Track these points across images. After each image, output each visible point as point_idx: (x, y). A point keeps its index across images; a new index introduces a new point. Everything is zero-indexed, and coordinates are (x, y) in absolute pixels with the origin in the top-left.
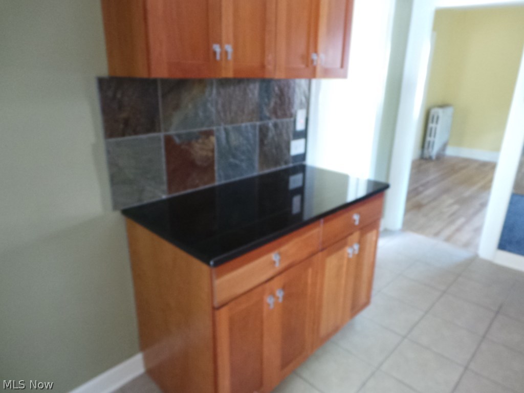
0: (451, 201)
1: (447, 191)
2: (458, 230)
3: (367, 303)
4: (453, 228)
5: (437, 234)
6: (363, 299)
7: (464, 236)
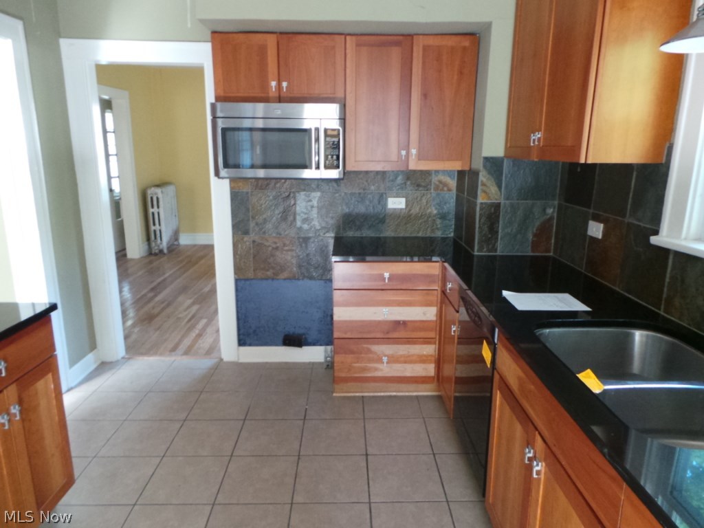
0: (189, 302)
1: (184, 289)
2: (199, 336)
3: (69, 482)
4: (193, 334)
5: (174, 349)
6: (58, 480)
7: (206, 342)
